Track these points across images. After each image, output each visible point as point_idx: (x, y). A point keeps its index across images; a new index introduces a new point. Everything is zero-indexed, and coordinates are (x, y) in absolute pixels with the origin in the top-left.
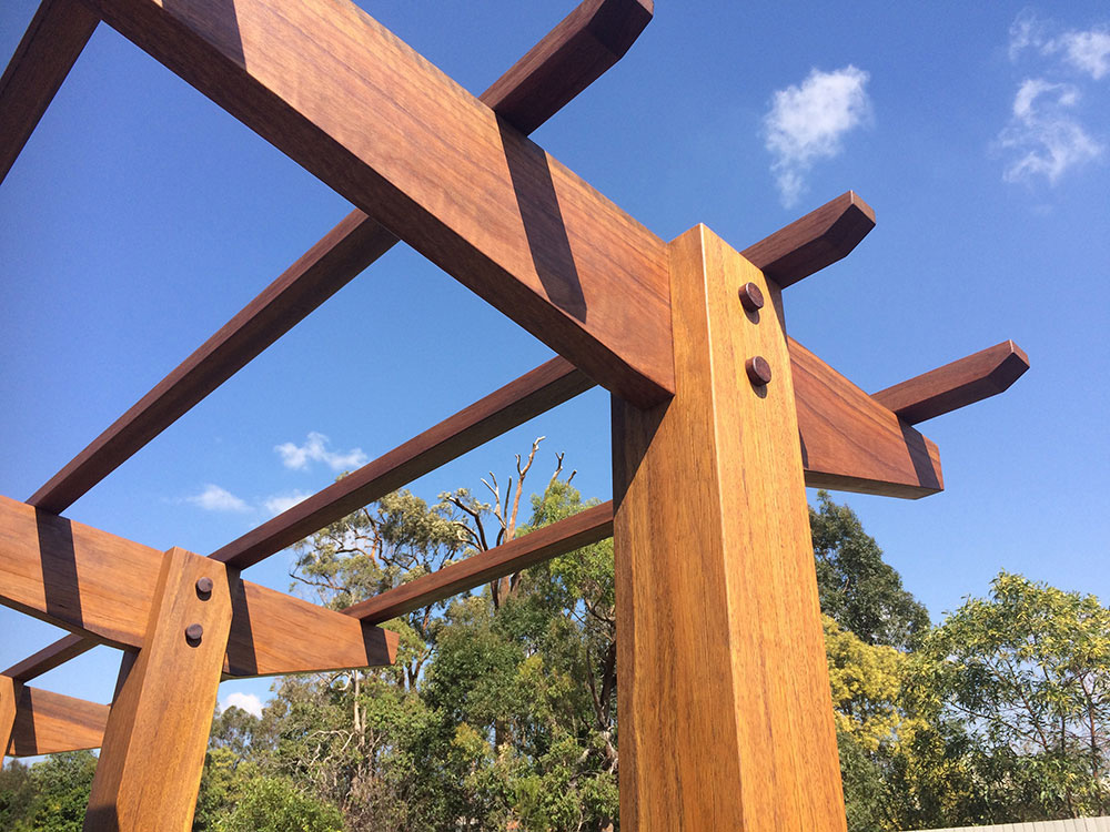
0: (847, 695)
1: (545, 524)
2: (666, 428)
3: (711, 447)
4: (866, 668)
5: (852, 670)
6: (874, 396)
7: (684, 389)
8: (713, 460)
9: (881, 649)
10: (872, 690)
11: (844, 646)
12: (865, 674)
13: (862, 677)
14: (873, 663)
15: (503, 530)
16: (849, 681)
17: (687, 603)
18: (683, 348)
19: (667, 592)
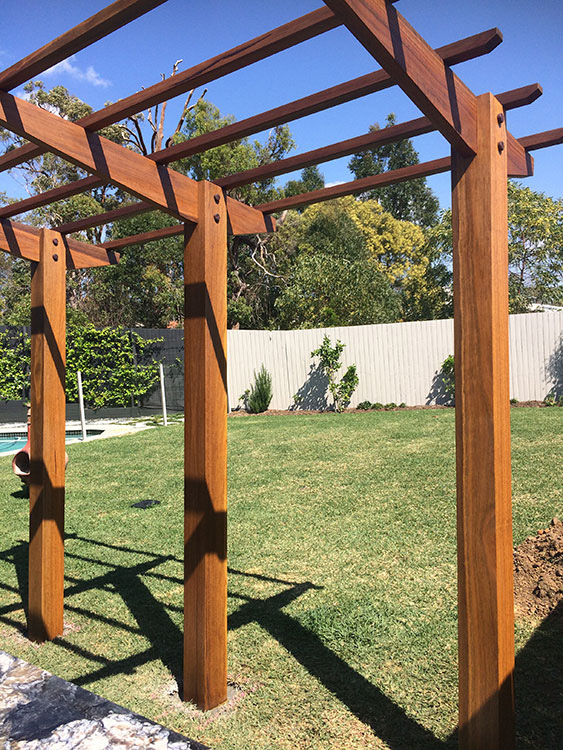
0: (383, 251)
1: (196, 134)
2: (473, 164)
3: (489, 174)
4: (395, 234)
5: (387, 236)
6: (518, 140)
7: (480, 152)
8: (489, 178)
9: (405, 223)
10: (397, 248)
11: (384, 220)
12: (394, 238)
13: (392, 241)
14: (400, 231)
15: (156, 133)
16: (384, 242)
17: (478, 219)
18: (480, 138)
19: (471, 216)
